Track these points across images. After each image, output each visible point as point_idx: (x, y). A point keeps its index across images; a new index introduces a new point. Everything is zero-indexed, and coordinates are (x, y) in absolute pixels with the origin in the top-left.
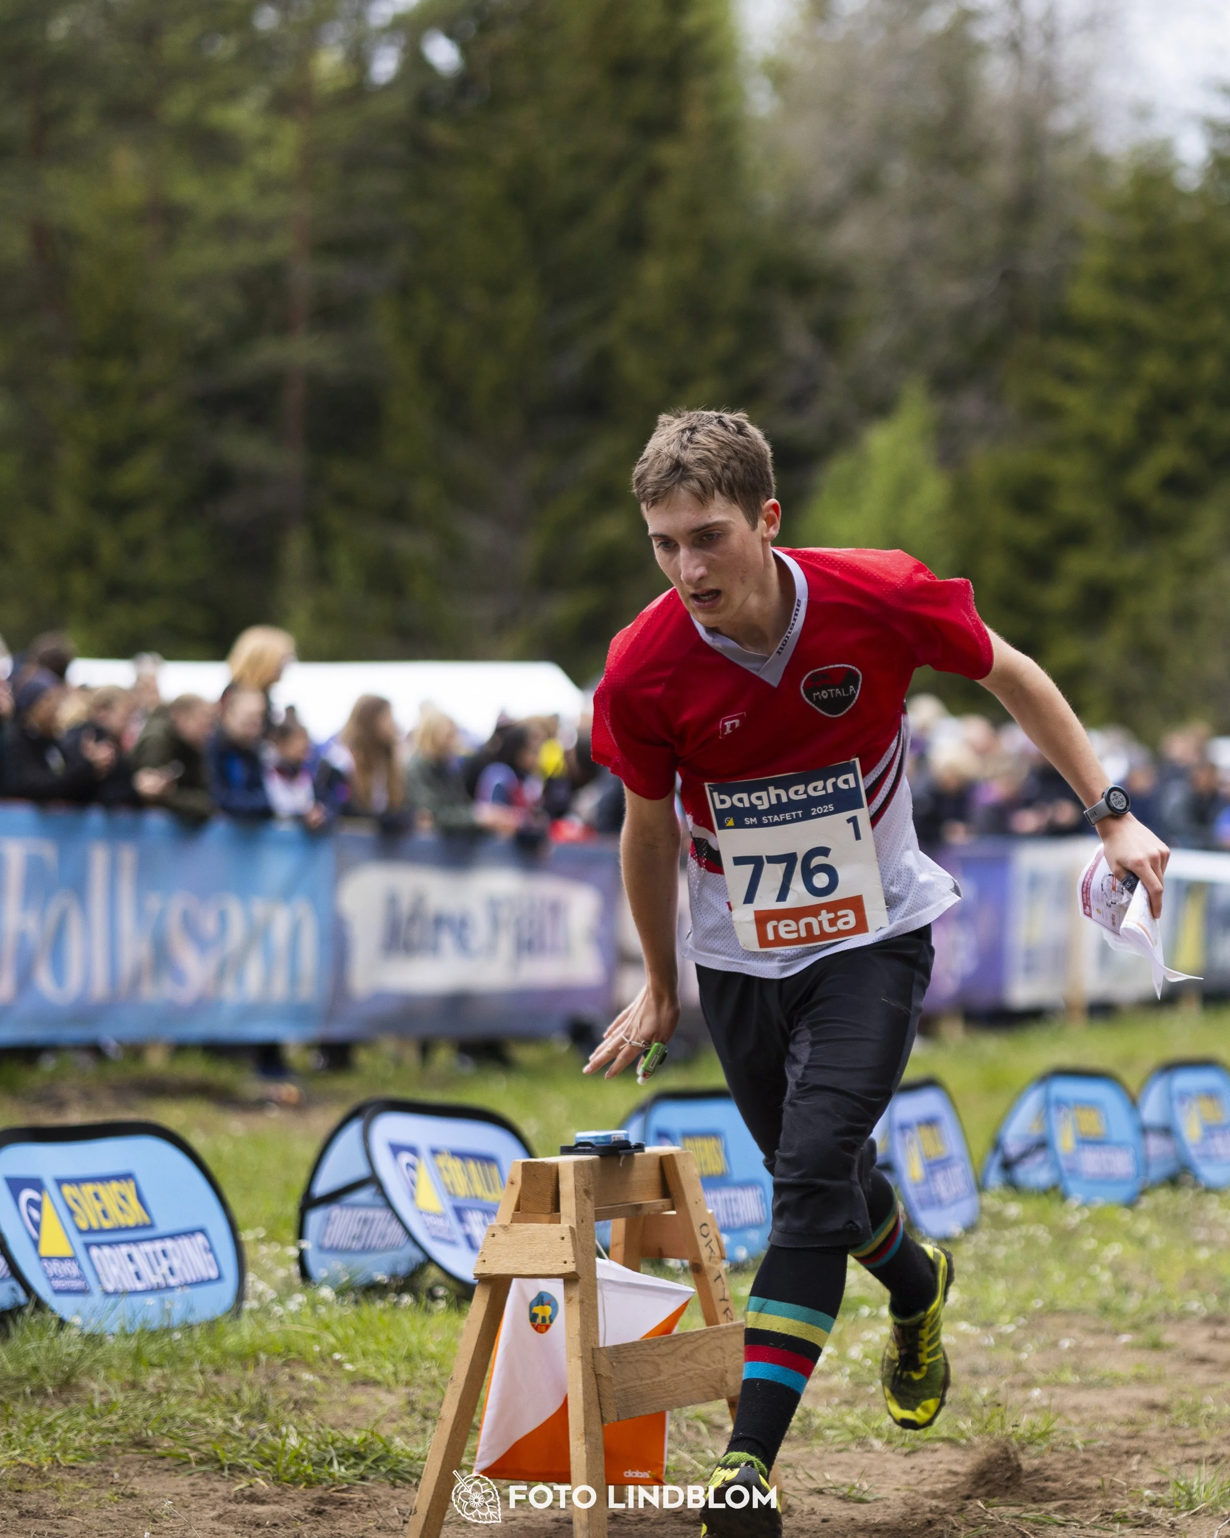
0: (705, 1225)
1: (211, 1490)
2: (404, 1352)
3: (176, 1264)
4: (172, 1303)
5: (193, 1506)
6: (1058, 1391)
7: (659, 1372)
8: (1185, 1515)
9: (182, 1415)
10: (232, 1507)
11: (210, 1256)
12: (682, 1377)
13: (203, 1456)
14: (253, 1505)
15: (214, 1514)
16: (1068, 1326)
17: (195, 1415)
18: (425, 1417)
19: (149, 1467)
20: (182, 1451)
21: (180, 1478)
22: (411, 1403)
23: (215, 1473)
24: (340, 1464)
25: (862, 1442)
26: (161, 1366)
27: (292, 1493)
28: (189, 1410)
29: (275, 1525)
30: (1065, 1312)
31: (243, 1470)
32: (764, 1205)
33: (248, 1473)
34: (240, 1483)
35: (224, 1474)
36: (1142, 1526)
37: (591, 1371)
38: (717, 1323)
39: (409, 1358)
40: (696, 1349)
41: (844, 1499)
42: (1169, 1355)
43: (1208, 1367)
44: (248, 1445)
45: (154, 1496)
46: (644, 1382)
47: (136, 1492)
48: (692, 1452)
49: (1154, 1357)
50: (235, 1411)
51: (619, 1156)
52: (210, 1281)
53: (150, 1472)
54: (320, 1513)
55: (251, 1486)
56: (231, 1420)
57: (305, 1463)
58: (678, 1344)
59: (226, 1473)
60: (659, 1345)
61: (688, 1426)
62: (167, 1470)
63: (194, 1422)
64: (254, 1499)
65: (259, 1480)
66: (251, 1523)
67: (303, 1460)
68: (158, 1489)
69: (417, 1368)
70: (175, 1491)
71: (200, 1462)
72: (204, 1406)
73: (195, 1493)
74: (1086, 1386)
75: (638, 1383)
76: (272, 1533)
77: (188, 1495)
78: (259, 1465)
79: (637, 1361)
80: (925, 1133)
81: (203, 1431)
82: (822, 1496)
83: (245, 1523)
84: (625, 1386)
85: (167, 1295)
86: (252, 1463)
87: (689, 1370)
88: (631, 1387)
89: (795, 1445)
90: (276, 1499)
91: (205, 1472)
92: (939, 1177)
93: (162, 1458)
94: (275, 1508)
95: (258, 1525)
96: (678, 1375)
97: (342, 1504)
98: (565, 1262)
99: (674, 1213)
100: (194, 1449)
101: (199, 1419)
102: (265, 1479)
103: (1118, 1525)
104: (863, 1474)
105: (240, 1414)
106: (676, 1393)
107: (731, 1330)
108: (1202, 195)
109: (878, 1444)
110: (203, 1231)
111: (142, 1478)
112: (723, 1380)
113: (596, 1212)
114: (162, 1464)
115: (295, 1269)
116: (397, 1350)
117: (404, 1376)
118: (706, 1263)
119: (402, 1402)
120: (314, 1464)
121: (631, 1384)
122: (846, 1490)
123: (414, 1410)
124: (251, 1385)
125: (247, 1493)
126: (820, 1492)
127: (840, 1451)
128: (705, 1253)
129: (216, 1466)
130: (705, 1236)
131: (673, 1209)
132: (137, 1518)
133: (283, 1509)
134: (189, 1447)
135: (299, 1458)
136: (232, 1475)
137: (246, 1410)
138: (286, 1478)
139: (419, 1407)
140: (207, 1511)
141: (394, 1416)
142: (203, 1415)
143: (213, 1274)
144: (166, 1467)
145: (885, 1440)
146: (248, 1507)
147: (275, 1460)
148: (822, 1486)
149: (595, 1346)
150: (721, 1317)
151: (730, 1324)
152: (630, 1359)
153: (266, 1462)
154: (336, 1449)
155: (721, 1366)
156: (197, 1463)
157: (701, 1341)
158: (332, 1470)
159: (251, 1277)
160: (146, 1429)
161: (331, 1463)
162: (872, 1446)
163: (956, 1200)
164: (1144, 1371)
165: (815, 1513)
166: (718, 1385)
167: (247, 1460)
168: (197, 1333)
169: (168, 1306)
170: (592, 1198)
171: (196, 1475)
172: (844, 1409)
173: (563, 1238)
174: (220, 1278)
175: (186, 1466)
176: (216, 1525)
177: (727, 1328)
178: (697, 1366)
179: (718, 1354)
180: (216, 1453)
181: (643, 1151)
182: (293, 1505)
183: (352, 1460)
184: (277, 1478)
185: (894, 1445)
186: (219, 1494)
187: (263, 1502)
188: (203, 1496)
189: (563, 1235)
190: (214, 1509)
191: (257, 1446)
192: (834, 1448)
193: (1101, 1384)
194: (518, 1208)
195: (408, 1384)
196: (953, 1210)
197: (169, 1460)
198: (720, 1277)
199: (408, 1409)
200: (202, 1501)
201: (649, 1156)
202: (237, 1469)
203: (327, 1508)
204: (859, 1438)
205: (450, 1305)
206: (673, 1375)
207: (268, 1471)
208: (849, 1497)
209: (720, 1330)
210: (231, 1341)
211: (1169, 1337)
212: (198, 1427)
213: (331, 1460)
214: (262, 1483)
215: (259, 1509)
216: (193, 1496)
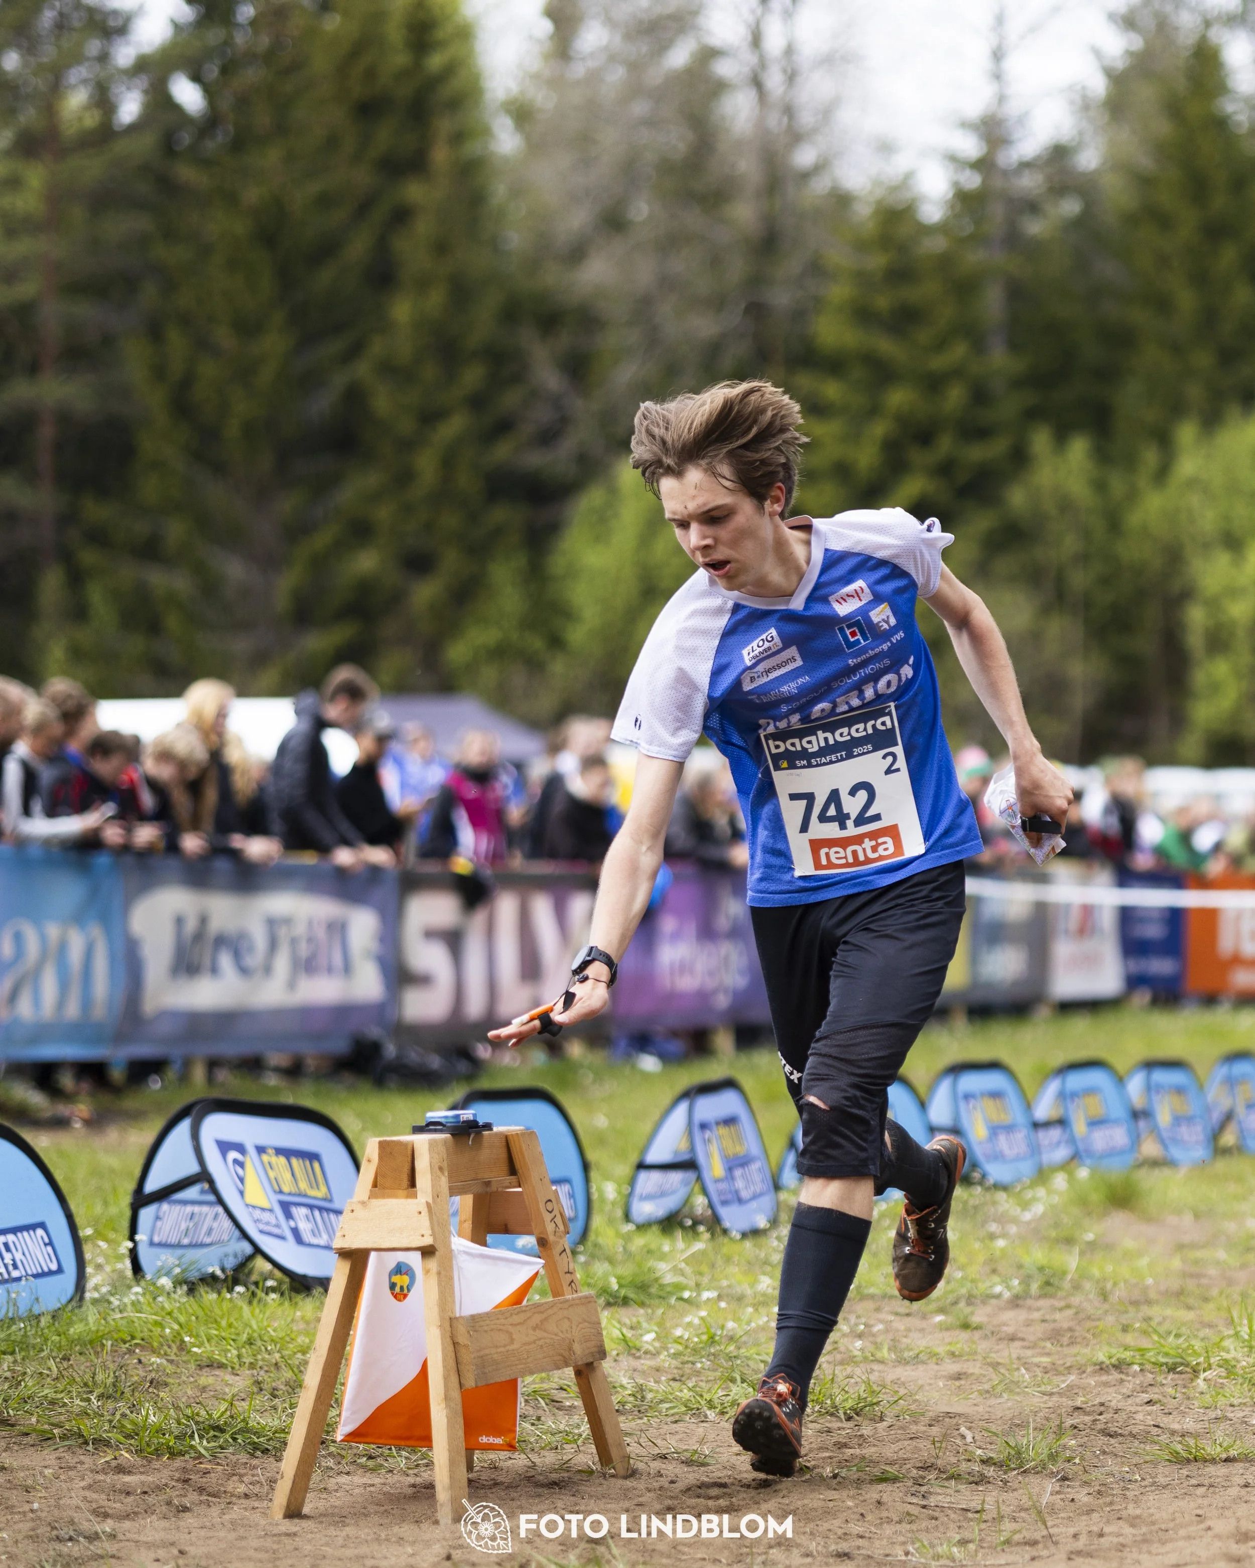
0: (550, 1201)
1: (77, 1463)
2: (244, 1337)
3: (18, 1256)
4: (18, 1293)
5: (62, 1477)
6: (876, 1367)
7: (512, 1341)
8: (1016, 1472)
9: (39, 1395)
10: (101, 1477)
11: (49, 1249)
12: (533, 1346)
13: (65, 1432)
14: (121, 1476)
15: (82, 1484)
16: (878, 1310)
17: (54, 1396)
18: (275, 1396)
19: (14, 1443)
20: (46, 1427)
21: (45, 1452)
22: (258, 1383)
23: (80, 1447)
24: (201, 1437)
25: (697, 1413)
26: (13, 1353)
27: (156, 1464)
28: (46, 1391)
29: (145, 1493)
30: (872, 1297)
31: (107, 1443)
32: (572, 1201)
33: (112, 1447)
34: (105, 1457)
35: (88, 1448)
36: (976, 1483)
37: (449, 1340)
38: (563, 1295)
39: (250, 1342)
40: (546, 1319)
41: (688, 1463)
42: (977, 1334)
43: (1018, 1344)
44: (110, 1421)
45: (23, 1468)
46: (499, 1350)
47: (6, 1466)
48: (533, 1424)
49: (964, 1335)
50: (91, 1392)
51: (469, 1135)
52: (51, 1273)
53: (16, 1448)
54: (186, 1481)
55: (115, 1458)
56: (89, 1400)
57: (167, 1436)
58: (529, 1314)
59: (90, 1447)
60: (511, 1315)
61: (526, 1401)
62: (32, 1446)
63: (53, 1403)
64: (121, 1470)
65: (123, 1452)
66: (121, 1492)
67: (164, 1434)
68: (27, 1462)
69: (259, 1351)
70: (42, 1464)
71: (63, 1437)
72: (60, 1387)
73: (63, 1465)
74: (902, 1362)
75: (493, 1351)
76: (144, 1500)
77: (57, 1468)
78: (122, 1439)
79: (492, 1330)
80: (723, 1131)
81: (63, 1410)
82: (665, 1461)
83: (115, 1491)
84: (482, 1353)
85: (13, 1286)
86: (114, 1436)
87: (540, 1339)
88: (487, 1355)
89: (630, 1417)
90: (142, 1470)
91: (69, 1447)
92: (738, 1173)
93: (27, 1434)
94: (143, 1478)
95: (128, 1493)
96: (529, 1344)
97: (205, 1473)
98: (423, 1236)
99: (520, 1189)
100: (59, 1425)
101: (58, 1399)
102: (129, 1451)
103: (953, 1482)
104: (702, 1442)
105: (95, 1394)
106: (529, 1360)
107: (577, 1302)
108: (942, 228)
109: (711, 1415)
110: (42, 1225)
111: (8, 1453)
112: (570, 1349)
113: (450, 1188)
114: (26, 1440)
115: (128, 1263)
116: (238, 1334)
117: (248, 1360)
118: (551, 1238)
119: (249, 1382)
120: (176, 1437)
121: (487, 1351)
122: (688, 1455)
123: (261, 1390)
124: (105, 1368)
125: (114, 1463)
126: (664, 1457)
127: (676, 1422)
128: (550, 1227)
129: (81, 1441)
130: (550, 1212)
131: (520, 1186)
132: (10, 1489)
133: (150, 1479)
134: (53, 1424)
135: (161, 1431)
136: (96, 1449)
137: (101, 1390)
138: (149, 1450)
139: (265, 1386)
140: (76, 1481)
141: (243, 1395)
142: (59, 1396)
143: (54, 1267)
144: (32, 1443)
145: (717, 1410)
146: (116, 1477)
147: (137, 1435)
148: (664, 1452)
149: (452, 1316)
150: (567, 1289)
151: (575, 1296)
152: (486, 1328)
153: (128, 1436)
154: (197, 1423)
155: (569, 1336)
156: (60, 1438)
157: (550, 1312)
158: (193, 1443)
159: (89, 1270)
160: (6, 1408)
161: (192, 1437)
162: (706, 1416)
163: (755, 1197)
164: (956, 1349)
165: (661, 1476)
166: (566, 1354)
167: (110, 1435)
168: (44, 1321)
169: (13, 1295)
170: (446, 1174)
171: (61, 1450)
172: (676, 1385)
173: (420, 1213)
174: (60, 1270)
175: (50, 1442)
176: (88, 1494)
177: (573, 1299)
178: (545, 1335)
179: (566, 1325)
180: (79, 1429)
181: (491, 1129)
182: (158, 1475)
183: (212, 1433)
184: (139, 1452)
185: (727, 1416)
186: (86, 1466)
187: (130, 1473)
188: (70, 1468)
189: (421, 1210)
190: (83, 1479)
191: (119, 1421)
192: (669, 1419)
193: (916, 1360)
194: (375, 1185)
195: (252, 1366)
196: (754, 1205)
197: (34, 1436)
198: (565, 1250)
199: (255, 1390)
200: (70, 1473)
201: (497, 1134)
202: (101, 1443)
203: (191, 1477)
204: (692, 1409)
205: (282, 1294)
206: (525, 1344)
207: (131, 1444)
208: (692, 1460)
209: (567, 1301)
210: (76, 1329)
211: (976, 1319)
212: (56, 1407)
213: (193, 1432)
214: (127, 1455)
215: (127, 1479)
216: (62, 1468)
